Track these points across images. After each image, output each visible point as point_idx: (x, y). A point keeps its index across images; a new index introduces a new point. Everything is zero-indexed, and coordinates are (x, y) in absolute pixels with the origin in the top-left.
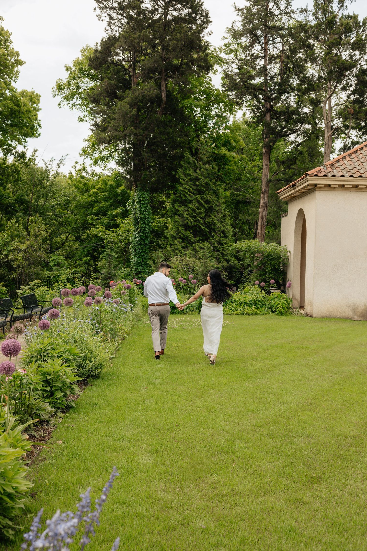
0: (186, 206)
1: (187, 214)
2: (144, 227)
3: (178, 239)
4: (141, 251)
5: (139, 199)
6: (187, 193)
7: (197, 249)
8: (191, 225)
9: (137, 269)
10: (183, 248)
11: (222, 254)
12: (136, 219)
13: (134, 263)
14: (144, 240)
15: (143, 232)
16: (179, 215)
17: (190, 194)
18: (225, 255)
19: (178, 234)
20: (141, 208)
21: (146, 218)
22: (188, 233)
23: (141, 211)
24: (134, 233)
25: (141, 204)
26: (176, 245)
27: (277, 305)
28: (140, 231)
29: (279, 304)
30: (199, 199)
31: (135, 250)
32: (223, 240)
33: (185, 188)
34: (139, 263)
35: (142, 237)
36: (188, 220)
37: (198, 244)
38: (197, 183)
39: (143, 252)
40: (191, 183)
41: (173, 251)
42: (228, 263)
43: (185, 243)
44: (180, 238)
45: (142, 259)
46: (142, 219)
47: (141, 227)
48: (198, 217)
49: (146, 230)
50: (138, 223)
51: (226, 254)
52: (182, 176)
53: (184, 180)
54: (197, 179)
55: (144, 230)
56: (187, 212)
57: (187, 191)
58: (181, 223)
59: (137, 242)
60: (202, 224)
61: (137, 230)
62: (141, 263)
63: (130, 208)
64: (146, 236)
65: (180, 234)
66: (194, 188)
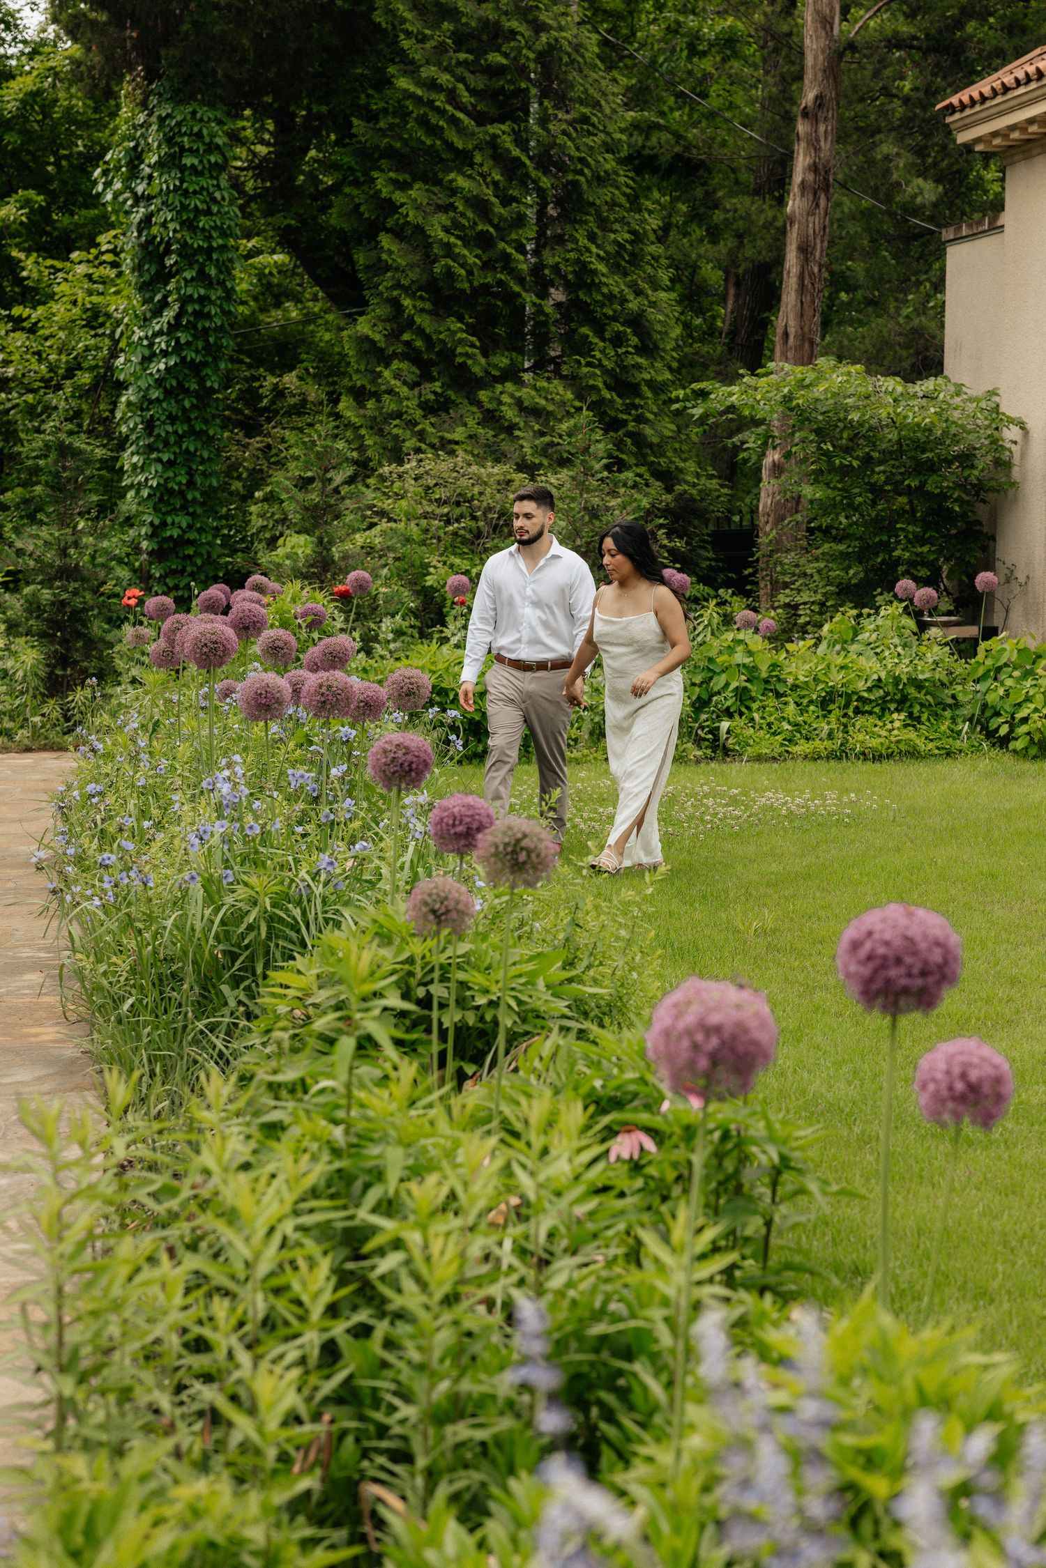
0: (438, 182)
1: (447, 230)
2: (203, 300)
3: (396, 364)
4: (181, 428)
5: (169, 141)
6: (441, 112)
7: (510, 413)
8: (466, 286)
9: (164, 524)
10: (428, 409)
11: (638, 439)
12: (151, 252)
13: (145, 493)
14: (195, 368)
15: (191, 326)
16: (398, 233)
17: (460, 115)
18: (651, 446)
19: (394, 336)
20: (186, 193)
21: (210, 251)
22: (454, 329)
23: (184, 207)
24: (139, 333)
25: (183, 169)
26: (390, 392)
27: (1019, 705)
28: (178, 317)
29: (1028, 699)
30: (507, 142)
31: (149, 426)
32: (638, 367)
33: (433, 85)
34: (171, 492)
35: (190, 355)
36: (454, 258)
37: (509, 386)
38: (496, 58)
39: (192, 432)
40: (463, 56)
41: (376, 425)
42: (669, 490)
43: (437, 386)
44: (412, 356)
45: (190, 473)
46: (187, 254)
47: (185, 301)
48: (502, 245)
49: (208, 316)
50: (163, 276)
51: (655, 440)
52: (408, 15)
53: (422, 39)
54: (494, 35)
55: (199, 314)
56: (444, 218)
57: (440, 100)
58: (413, 275)
59: (159, 382)
60: (521, 281)
61: (158, 312)
62: (182, 494)
63: (116, 195)
64: (208, 347)
65: (406, 337)
66: (478, 82)
